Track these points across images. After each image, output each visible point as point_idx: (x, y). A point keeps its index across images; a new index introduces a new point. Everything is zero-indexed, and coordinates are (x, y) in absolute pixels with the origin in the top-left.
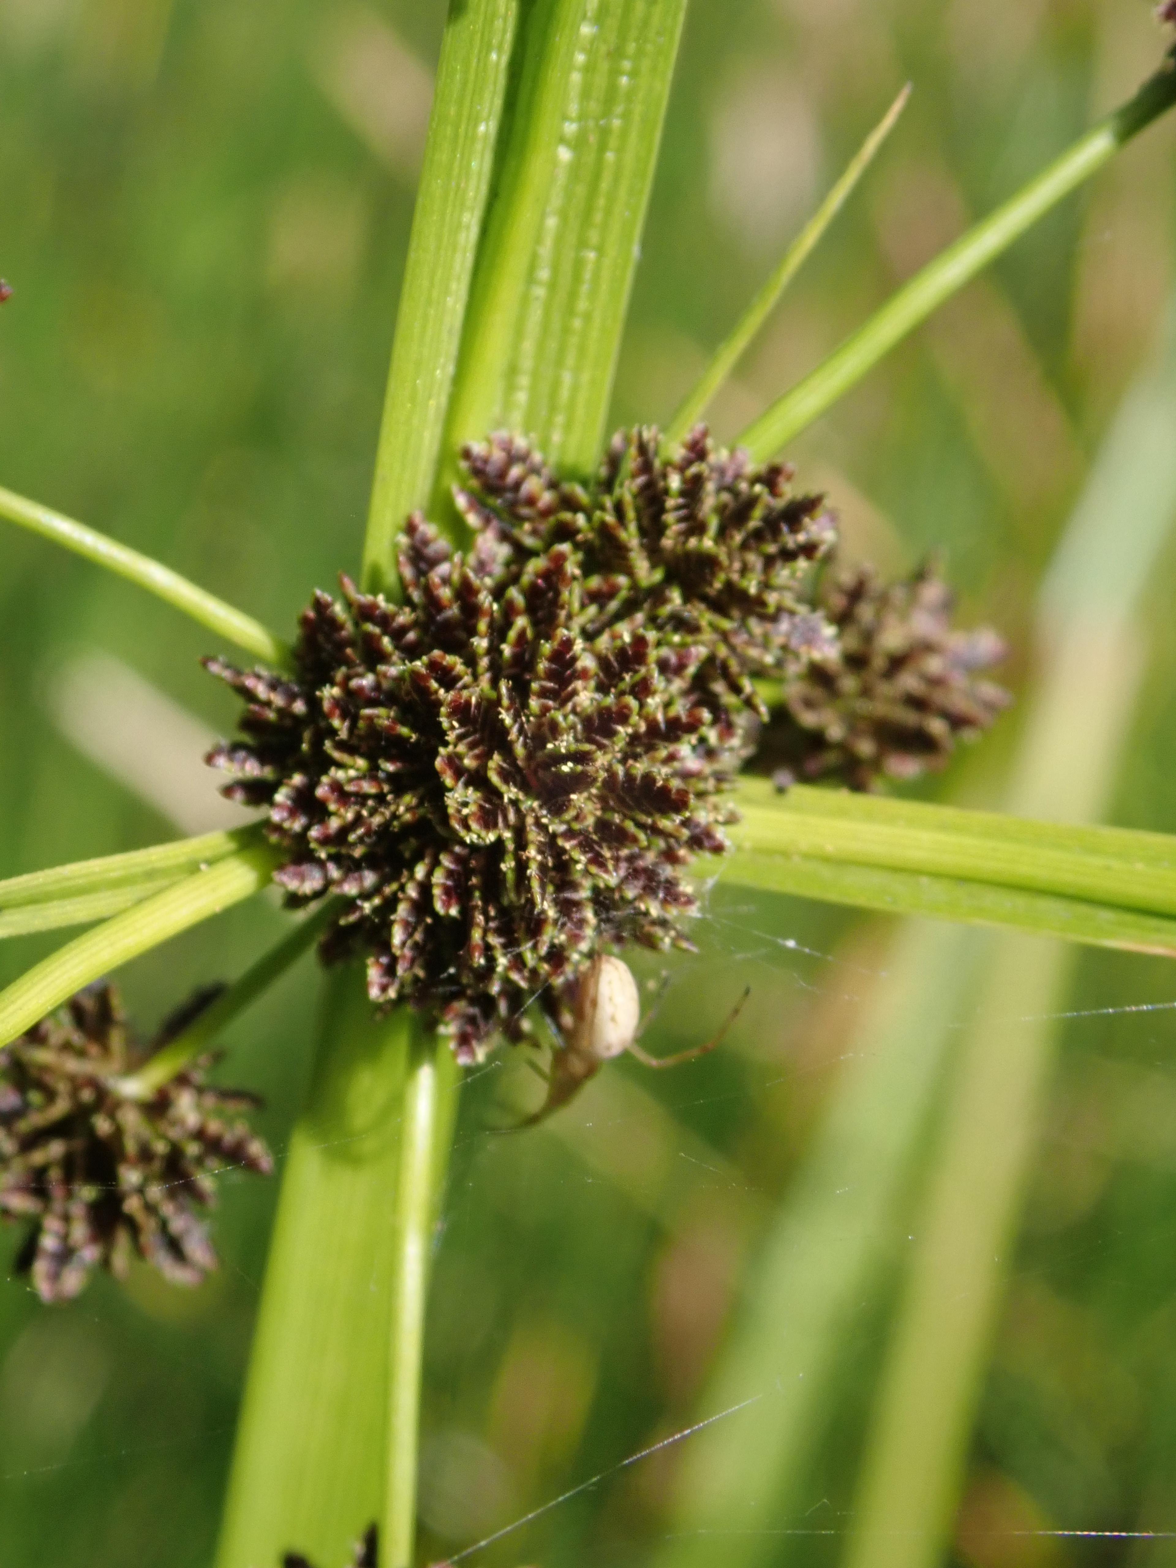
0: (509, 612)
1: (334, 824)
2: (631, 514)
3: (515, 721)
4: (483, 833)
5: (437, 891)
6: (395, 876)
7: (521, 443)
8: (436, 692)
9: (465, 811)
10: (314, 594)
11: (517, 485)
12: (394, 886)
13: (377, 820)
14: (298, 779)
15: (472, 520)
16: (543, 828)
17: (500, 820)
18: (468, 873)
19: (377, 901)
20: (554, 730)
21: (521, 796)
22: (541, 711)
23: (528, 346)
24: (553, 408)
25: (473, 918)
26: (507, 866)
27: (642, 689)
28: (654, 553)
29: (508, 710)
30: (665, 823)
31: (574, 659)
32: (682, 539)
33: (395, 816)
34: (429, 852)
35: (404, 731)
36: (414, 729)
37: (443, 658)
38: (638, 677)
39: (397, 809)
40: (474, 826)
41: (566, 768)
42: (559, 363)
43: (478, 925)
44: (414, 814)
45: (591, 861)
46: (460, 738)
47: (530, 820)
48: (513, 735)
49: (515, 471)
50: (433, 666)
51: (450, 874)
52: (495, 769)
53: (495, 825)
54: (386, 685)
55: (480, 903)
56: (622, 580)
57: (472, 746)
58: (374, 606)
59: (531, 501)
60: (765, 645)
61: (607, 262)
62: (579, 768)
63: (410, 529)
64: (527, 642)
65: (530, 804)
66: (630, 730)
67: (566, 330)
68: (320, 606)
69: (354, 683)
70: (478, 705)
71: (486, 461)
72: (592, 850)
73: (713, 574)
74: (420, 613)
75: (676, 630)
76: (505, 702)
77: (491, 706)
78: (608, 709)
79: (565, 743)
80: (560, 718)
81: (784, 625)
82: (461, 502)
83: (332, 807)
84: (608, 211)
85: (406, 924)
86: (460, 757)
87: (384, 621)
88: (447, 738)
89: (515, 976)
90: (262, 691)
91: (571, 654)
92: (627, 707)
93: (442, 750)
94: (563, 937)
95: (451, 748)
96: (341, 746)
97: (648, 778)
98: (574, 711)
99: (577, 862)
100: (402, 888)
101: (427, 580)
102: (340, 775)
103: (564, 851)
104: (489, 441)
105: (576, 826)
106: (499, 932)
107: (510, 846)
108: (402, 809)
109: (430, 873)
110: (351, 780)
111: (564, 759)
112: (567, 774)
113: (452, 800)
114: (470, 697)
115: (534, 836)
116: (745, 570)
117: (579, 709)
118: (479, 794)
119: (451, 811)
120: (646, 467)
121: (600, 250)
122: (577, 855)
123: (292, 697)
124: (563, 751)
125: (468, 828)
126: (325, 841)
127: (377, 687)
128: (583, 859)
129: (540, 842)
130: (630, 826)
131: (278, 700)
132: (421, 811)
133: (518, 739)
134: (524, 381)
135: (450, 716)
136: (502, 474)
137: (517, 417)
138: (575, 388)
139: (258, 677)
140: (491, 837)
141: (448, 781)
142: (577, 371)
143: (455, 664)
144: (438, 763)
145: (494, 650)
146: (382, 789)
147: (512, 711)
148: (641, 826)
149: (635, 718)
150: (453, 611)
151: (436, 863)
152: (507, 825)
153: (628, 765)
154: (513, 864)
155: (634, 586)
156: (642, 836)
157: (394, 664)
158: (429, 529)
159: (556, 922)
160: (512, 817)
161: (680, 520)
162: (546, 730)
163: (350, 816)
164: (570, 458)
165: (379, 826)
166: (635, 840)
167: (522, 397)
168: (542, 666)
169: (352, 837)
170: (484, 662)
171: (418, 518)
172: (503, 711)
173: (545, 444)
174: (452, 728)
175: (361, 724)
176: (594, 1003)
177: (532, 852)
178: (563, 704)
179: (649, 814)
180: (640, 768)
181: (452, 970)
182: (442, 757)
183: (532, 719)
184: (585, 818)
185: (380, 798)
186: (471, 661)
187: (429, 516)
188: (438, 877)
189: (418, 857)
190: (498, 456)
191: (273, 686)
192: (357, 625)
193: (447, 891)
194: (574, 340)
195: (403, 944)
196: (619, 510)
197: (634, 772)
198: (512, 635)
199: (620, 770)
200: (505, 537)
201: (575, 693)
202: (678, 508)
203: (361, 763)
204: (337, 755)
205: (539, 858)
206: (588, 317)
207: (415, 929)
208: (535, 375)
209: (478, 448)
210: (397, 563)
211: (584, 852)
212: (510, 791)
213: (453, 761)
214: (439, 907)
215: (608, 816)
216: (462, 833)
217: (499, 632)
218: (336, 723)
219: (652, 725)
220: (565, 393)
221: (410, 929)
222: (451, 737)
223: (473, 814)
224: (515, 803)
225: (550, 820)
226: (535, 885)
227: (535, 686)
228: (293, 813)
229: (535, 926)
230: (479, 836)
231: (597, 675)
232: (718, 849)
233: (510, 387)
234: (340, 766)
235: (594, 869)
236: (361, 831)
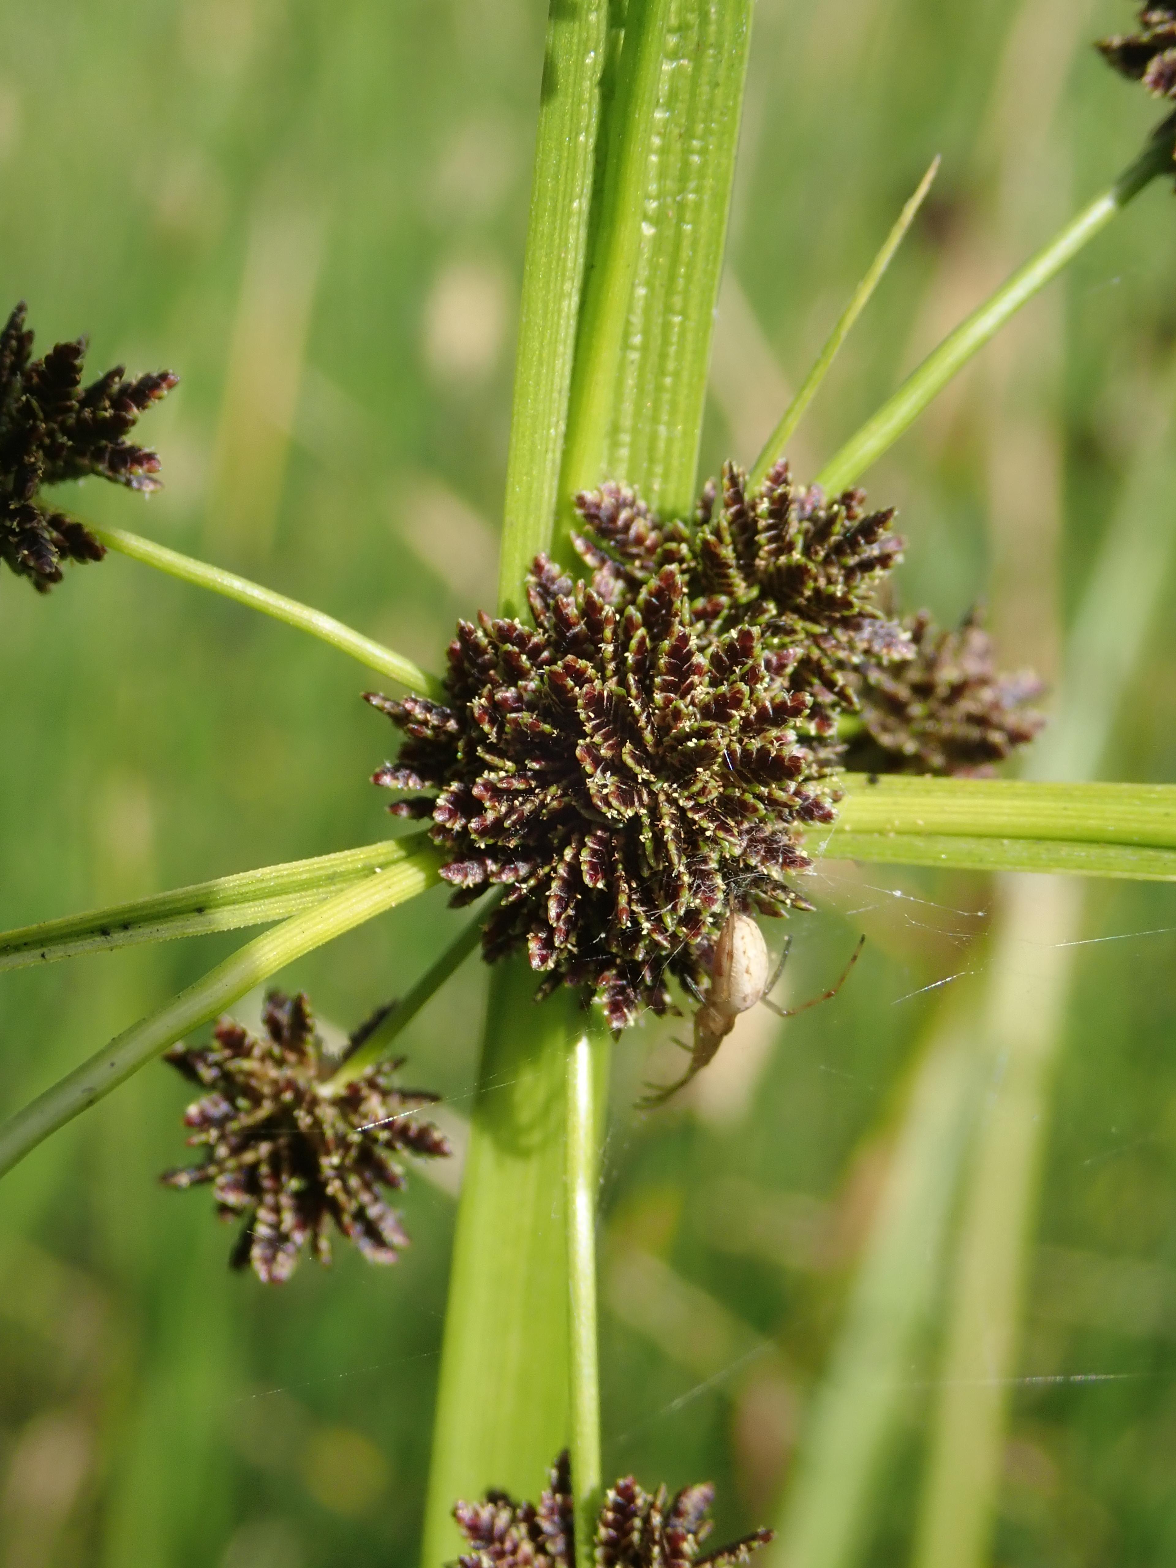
0: (628, 627)
1: (490, 816)
2: (728, 539)
3: (643, 711)
4: (622, 809)
5: (584, 867)
6: (548, 861)
7: (627, 492)
8: (572, 689)
9: (605, 791)
10: (459, 624)
11: (627, 527)
12: (547, 869)
13: (528, 807)
14: (455, 786)
15: (590, 560)
16: (673, 802)
17: (636, 800)
18: (611, 851)
19: (532, 882)
20: (677, 715)
21: (652, 778)
22: (664, 703)
23: (628, 407)
24: (652, 460)
25: (619, 886)
26: (646, 837)
27: (752, 677)
28: (749, 573)
29: (636, 699)
30: (780, 795)
31: (690, 654)
32: (773, 559)
33: (543, 805)
34: (575, 837)
35: (547, 728)
36: (554, 726)
37: (576, 662)
38: (747, 667)
39: (545, 798)
40: (614, 802)
41: (691, 744)
42: (655, 420)
43: (623, 892)
44: (560, 802)
45: (718, 828)
46: (596, 729)
47: (662, 797)
48: (642, 722)
49: (624, 515)
50: (568, 668)
51: (594, 852)
52: (629, 753)
53: (632, 804)
54: (526, 697)
55: (623, 873)
56: (724, 599)
57: (606, 738)
58: (512, 628)
59: (639, 540)
60: (851, 647)
61: (691, 324)
62: (703, 742)
63: (537, 568)
64: (646, 651)
65: (661, 786)
66: (743, 714)
67: (659, 388)
68: (464, 635)
69: (499, 696)
70: (610, 697)
71: (598, 506)
72: (718, 819)
73: (803, 583)
74: (552, 633)
75: (774, 635)
76: (634, 691)
77: (621, 703)
78: (723, 695)
79: (686, 725)
80: (682, 706)
81: (867, 631)
82: (579, 545)
83: (487, 804)
84: (689, 278)
85: (560, 899)
86: (597, 746)
87: (521, 641)
88: (584, 728)
89: (658, 937)
90: (419, 713)
91: (688, 648)
92: (739, 691)
93: (581, 742)
94: (698, 901)
95: (588, 739)
96: (491, 749)
97: (763, 752)
98: (692, 703)
99: (706, 830)
100: (554, 869)
101: (557, 602)
102: (493, 776)
103: (694, 822)
104: (599, 490)
105: (702, 800)
106: (641, 902)
107: (646, 821)
108: (549, 798)
109: (576, 856)
110: (501, 780)
111: (688, 737)
112: (692, 749)
113: (592, 784)
114: (603, 690)
115: (666, 809)
116: (830, 581)
117: (697, 701)
118: (616, 778)
119: (592, 791)
120: (738, 497)
121: (684, 313)
122: (705, 824)
123: (446, 718)
124: (688, 730)
125: (609, 805)
126: (483, 832)
127: (519, 698)
128: (712, 826)
129: (673, 814)
130: (749, 797)
131: (433, 719)
132: (566, 799)
133: (647, 726)
134: (626, 438)
135: (586, 707)
136: (613, 518)
137: (622, 470)
138: (670, 441)
139: (415, 701)
140: (630, 813)
141: (589, 769)
142: (671, 425)
143: (587, 667)
144: (578, 752)
145: (618, 656)
146: (530, 785)
147: (640, 700)
148: (759, 797)
149: (746, 702)
150: (580, 627)
151: (582, 845)
152: (642, 805)
153: (744, 744)
154: (650, 835)
155: (735, 605)
156: (761, 806)
157: (532, 680)
158: (554, 569)
159: (690, 886)
160: (645, 797)
161: (771, 540)
162: (669, 719)
163: (503, 809)
164: (669, 506)
165: (531, 812)
166: (755, 810)
167: (624, 452)
168: (663, 661)
169: (507, 824)
170: (611, 666)
171: (543, 561)
172: (632, 700)
173: (647, 492)
174: (589, 719)
175: (508, 728)
176: (731, 955)
177: (666, 822)
178: (683, 697)
179: (766, 784)
180: (755, 744)
181: (603, 935)
182: (582, 746)
183: (657, 711)
184: (710, 792)
185: (530, 791)
186: (600, 668)
187: (552, 558)
188: (585, 856)
189: (565, 843)
190: (608, 502)
191: (428, 709)
192: (496, 648)
193: (593, 866)
194: (666, 397)
195: (559, 916)
196: (717, 532)
197: (749, 747)
198: (634, 643)
199: (737, 747)
200: (618, 574)
201: (692, 686)
202: (769, 528)
203: (509, 765)
204: (488, 757)
205: (673, 826)
206: (677, 375)
207: (567, 906)
208: (635, 431)
209: (590, 496)
210: (528, 595)
211: (712, 821)
212: (643, 772)
213: (593, 749)
214: (587, 879)
215: (729, 791)
216: (604, 809)
217: (622, 647)
218: (486, 727)
219: (762, 711)
220: (661, 445)
221: (563, 905)
222: (588, 728)
223: (612, 793)
224: (646, 783)
225: (680, 794)
226: (672, 847)
227: (658, 680)
228: (452, 815)
229: (672, 892)
230: (619, 813)
231: (710, 671)
232: (827, 817)
233: (615, 444)
234: (493, 768)
235: (721, 834)
236: (514, 817)
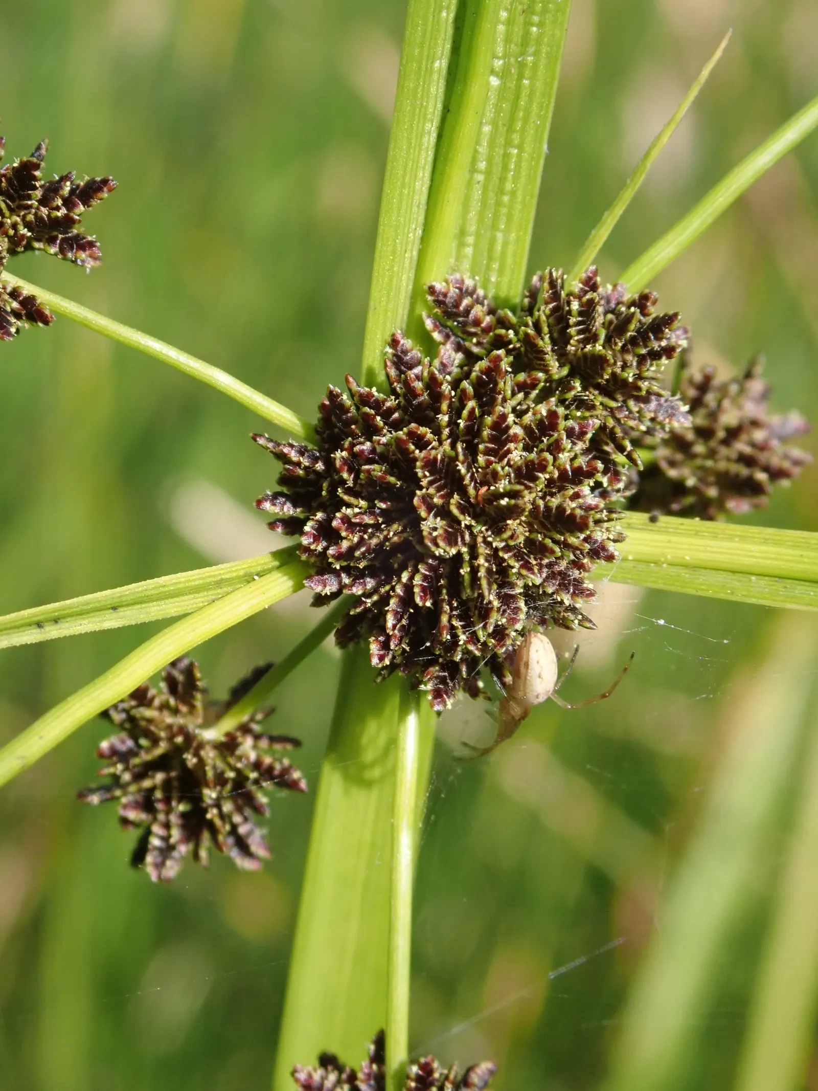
0: (463, 398)
1: (345, 545)
2: (546, 329)
3: (468, 471)
4: (448, 549)
5: (416, 590)
6: (388, 581)
7: (469, 283)
8: (413, 452)
9: (435, 534)
10: (329, 388)
11: (467, 311)
12: (388, 588)
13: (374, 541)
14: (320, 516)
15: (437, 336)
16: (489, 544)
17: (459, 540)
18: (438, 577)
19: (375, 598)
20: (495, 476)
21: (473, 523)
22: (486, 464)
23: (473, 215)
24: (490, 259)
25: (442, 608)
26: (465, 571)
27: (555, 448)
28: (562, 357)
29: (463, 463)
30: (572, 540)
31: (508, 428)
32: (581, 345)
33: (386, 539)
34: (411, 564)
35: (392, 479)
36: (398, 479)
37: (418, 429)
38: (552, 439)
39: (388, 534)
40: (441, 543)
41: (504, 502)
42: (494, 227)
43: (446, 612)
44: (400, 537)
45: (522, 567)
46: (431, 483)
47: (480, 539)
48: (467, 481)
49: (466, 302)
50: (411, 434)
51: (425, 578)
52: (455, 504)
53: (456, 544)
54: (379, 449)
55: (446, 597)
56: (541, 375)
57: (438, 490)
58: (370, 395)
59: (477, 323)
60: (640, 419)
61: (525, 155)
62: (513, 502)
63: (394, 343)
64: (476, 418)
65: (478, 528)
66: (547, 476)
67: (498, 204)
68: (332, 396)
69: (357, 448)
70: (442, 460)
71: (445, 295)
72: (523, 559)
73: (603, 369)
74: (401, 399)
75: (578, 408)
76: (461, 457)
77: (452, 461)
78: (532, 462)
79: (502, 485)
80: (499, 469)
81: (653, 405)
82: (429, 324)
83: (344, 534)
84: (526, 120)
85: (396, 613)
86: (431, 497)
87: (377, 405)
88: (421, 483)
89: (471, 647)
90: (294, 456)
91: (506, 423)
92: (545, 460)
93: (418, 492)
94: (504, 620)
95: (424, 490)
96: (348, 491)
97: (561, 509)
98: (508, 464)
99: (513, 567)
100: (393, 589)
101: (406, 377)
102: (349, 511)
103: (504, 560)
104: (446, 281)
105: (512, 543)
106: (460, 618)
107: (467, 557)
108: (391, 534)
109: (411, 578)
110: (356, 515)
111: (502, 496)
112: (504, 506)
113: (425, 526)
114: (437, 455)
115: (482, 550)
116: (625, 366)
117: (512, 463)
118: (444, 522)
119: (425, 533)
120: (556, 296)
121: (520, 147)
122: (512, 562)
123: (315, 460)
124: (501, 490)
125: (437, 545)
126: (339, 557)
127: (373, 451)
128: (517, 565)
129: (487, 554)
130: (548, 542)
131: (306, 462)
132: (405, 535)
133: (471, 484)
134: (470, 240)
135: (423, 468)
136: (457, 304)
137: (466, 265)
138: (505, 245)
139: (292, 446)
140: (453, 551)
141: (423, 514)
142: (507, 232)
143: (426, 433)
144: (416, 501)
145: (453, 424)
146: (378, 520)
147: (466, 464)
148: (555, 542)
149: (550, 468)
150: (425, 397)
151: (416, 571)
152: (464, 544)
153: (546, 500)
154: (469, 569)
155: (549, 380)
156: (557, 549)
157: (384, 435)
158: (406, 343)
159: (499, 609)
160: (467, 538)
161: (579, 332)
162: (489, 477)
163: (356, 539)
164: (503, 294)
165: (376, 546)
166: (552, 552)
167: (469, 251)
168: (486, 433)
169: (357, 554)
170: (446, 431)
171: (399, 336)
172: (460, 464)
173: (486, 284)
174: (425, 476)
175: (362, 476)
176: (527, 665)
177: (481, 561)
178: (501, 460)
179: (562, 534)
180: (555, 502)
181: (428, 644)
182: (419, 496)
183: (480, 470)
184: (518, 537)
185: (377, 527)
186: (437, 432)
187: (406, 334)
188: (417, 580)
189: (403, 568)
190: (453, 292)
191: (302, 453)
192: (358, 409)
193: (424, 589)
194: (504, 210)
195: (394, 627)
196: (537, 326)
197: (550, 504)
198: (465, 413)
199: (541, 503)
200: (459, 348)
201: (509, 452)
202: (578, 324)
203: (363, 503)
204: (346, 498)
205: (486, 564)
206: (513, 193)
207: (402, 617)
208: (478, 235)
209: (439, 286)
210: (386, 366)
211: (518, 561)
212: (465, 519)
213: (426, 500)
214: (418, 600)
215: (533, 536)
216: (433, 548)
217: (455, 412)
218: (345, 475)
219: (563, 473)
220: (499, 247)
221: (399, 617)
222: (424, 483)
223: (440, 535)
224: (469, 527)
225: (493, 538)
226: (484, 583)
227: (481, 447)
228: (316, 539)
229: (485, 613)
230: (445, 551)
231: (524, 439)
232: (610, 558)
233: (461, 245)
234: (349, 505)
235: (524, 572)
236: (363, 549)
